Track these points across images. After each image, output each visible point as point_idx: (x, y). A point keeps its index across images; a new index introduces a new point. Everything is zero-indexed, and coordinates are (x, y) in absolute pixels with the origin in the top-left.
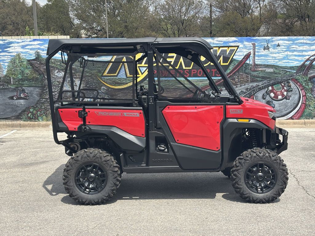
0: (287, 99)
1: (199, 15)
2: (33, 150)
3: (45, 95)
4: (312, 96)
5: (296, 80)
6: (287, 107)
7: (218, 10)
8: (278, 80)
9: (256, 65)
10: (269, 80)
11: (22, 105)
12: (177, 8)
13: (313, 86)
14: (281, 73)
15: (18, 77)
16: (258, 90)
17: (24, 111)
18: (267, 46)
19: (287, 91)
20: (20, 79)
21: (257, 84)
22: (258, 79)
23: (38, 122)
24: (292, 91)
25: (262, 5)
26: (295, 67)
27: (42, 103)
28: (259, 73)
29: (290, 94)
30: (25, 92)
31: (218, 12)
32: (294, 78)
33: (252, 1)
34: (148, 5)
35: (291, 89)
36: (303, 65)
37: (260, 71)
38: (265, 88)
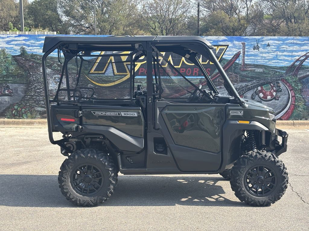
0: (276, 100)
1: (187, 14)
2: (16, 149)
3: (30, 91)
4: (301, 97)
5: (286, 80)
6: (276, 108)
7: (206, 9)
8: (267, 80)
9: (245, 65)
10: (258, 80)
11: (6, 101)
12: (165, 7)
13: (302, 87)
14: (270, 73)
15: (3, 73)
16: (247, 90)
17: (8, 108)
18: (257, 46)
19: (276, 91)
20: (5, 75)
21: (246, 83)
22: (247, 79)
23: (22, 120)
24: (281, 91)
25: (249, 5)
26: (285, 67)
27: (27, 100)
28: (249, 73)
29: (279, 94)
30: (10, 89)
31: (205, 12)
32: (283, 78)
33: (240, 1)
34: (137, 3)
35: (280, 90)
36: (293, 66)
37: (249, 71)
38: (254, 88)
